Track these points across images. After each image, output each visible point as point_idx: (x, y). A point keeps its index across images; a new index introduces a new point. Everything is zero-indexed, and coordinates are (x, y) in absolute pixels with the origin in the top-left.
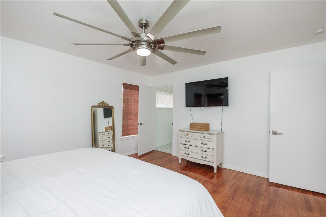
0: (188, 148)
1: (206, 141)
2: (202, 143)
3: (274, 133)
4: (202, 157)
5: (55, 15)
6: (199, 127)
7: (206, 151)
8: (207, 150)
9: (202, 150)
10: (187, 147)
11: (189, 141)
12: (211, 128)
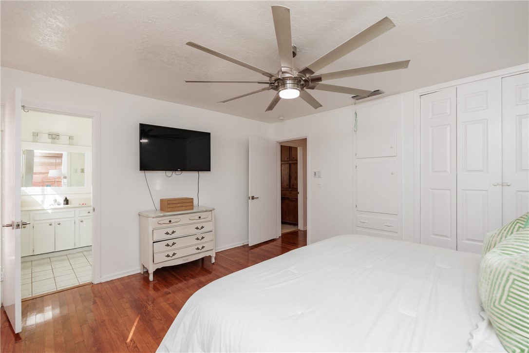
0: (174, 244)
1: (202, 222)
2: (197, 228)
3: (253, 198)
4: (198, 249)
5: (384, 18)
6: (184, 204)
7: (203, 238)
8: (203, 235)
9: (198, 239)
10: (170, 242)
11: (173, 232)
12: (195, 203)
